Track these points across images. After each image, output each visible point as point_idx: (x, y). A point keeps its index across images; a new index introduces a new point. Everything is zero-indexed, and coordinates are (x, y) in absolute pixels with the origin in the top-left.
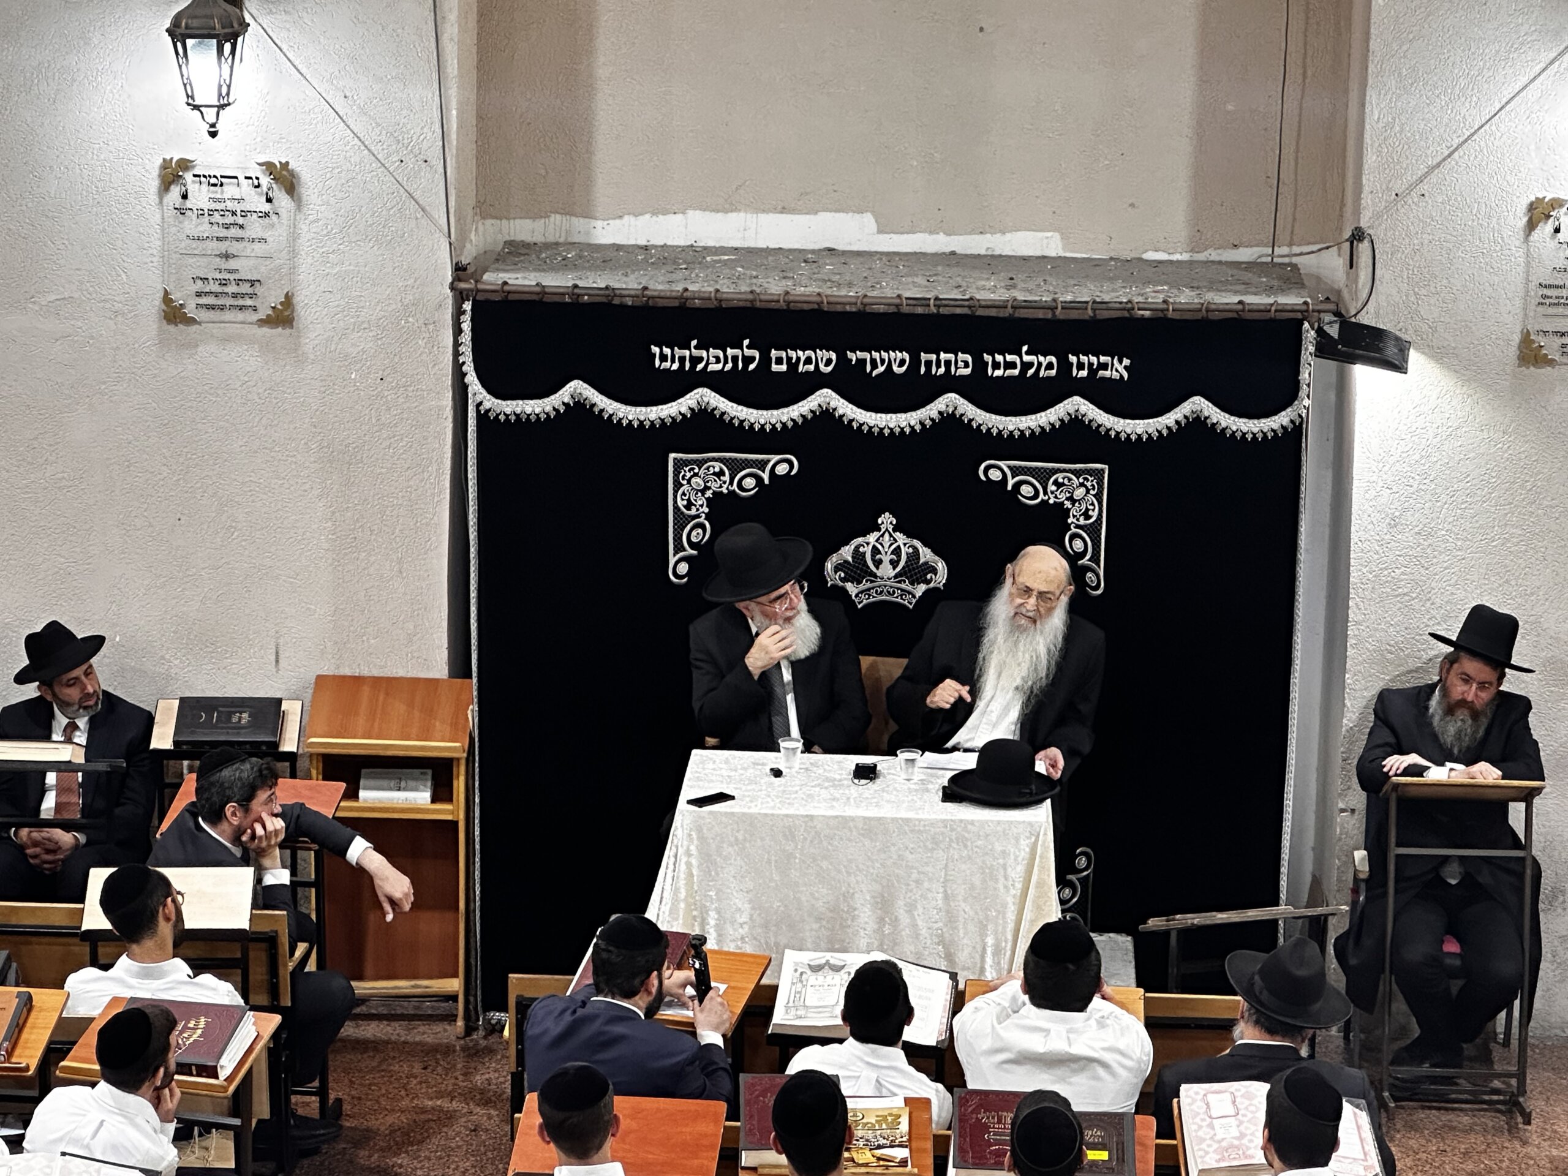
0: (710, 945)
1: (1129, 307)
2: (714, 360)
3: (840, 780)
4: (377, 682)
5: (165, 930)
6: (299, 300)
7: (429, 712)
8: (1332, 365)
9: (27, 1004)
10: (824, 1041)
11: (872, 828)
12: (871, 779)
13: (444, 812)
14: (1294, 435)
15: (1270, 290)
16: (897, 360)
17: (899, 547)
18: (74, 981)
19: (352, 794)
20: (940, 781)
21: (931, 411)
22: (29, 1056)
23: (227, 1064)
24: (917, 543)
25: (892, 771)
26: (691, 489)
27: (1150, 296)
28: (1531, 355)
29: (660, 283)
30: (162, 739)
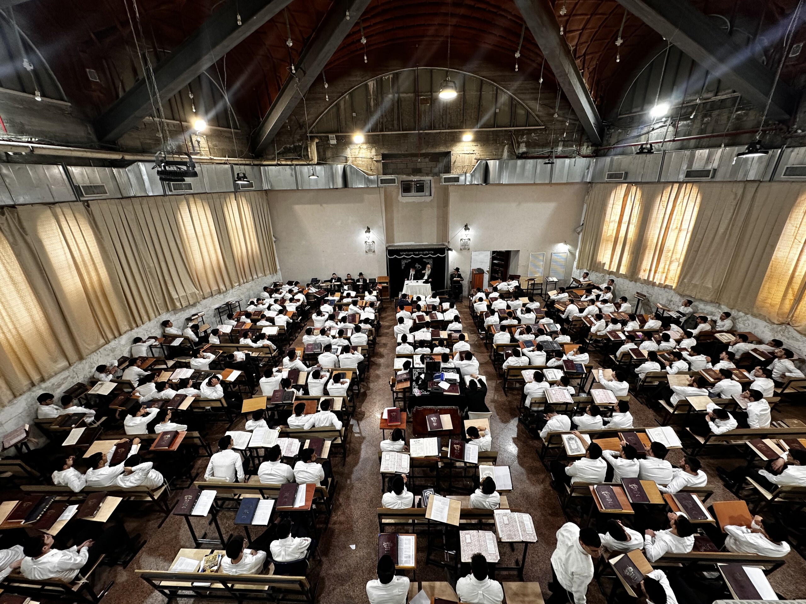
0: (408, 295)
1: (433, 248)
2: (405, 253)
4: (382, 277)
6: (375, 251)
7: (386, 279)
8: (447, 251)
11: (418, 286)
13: (388, 285)
14: (445, 256)
15: (443, 246)
16: (417, 253)
19: (382, 285)
21: (420, 256)
22: (364, 305)
26: (403, 263)
27: (435, 247)
28: (461, 250)
29: (400, 248)
30: (368, 282)
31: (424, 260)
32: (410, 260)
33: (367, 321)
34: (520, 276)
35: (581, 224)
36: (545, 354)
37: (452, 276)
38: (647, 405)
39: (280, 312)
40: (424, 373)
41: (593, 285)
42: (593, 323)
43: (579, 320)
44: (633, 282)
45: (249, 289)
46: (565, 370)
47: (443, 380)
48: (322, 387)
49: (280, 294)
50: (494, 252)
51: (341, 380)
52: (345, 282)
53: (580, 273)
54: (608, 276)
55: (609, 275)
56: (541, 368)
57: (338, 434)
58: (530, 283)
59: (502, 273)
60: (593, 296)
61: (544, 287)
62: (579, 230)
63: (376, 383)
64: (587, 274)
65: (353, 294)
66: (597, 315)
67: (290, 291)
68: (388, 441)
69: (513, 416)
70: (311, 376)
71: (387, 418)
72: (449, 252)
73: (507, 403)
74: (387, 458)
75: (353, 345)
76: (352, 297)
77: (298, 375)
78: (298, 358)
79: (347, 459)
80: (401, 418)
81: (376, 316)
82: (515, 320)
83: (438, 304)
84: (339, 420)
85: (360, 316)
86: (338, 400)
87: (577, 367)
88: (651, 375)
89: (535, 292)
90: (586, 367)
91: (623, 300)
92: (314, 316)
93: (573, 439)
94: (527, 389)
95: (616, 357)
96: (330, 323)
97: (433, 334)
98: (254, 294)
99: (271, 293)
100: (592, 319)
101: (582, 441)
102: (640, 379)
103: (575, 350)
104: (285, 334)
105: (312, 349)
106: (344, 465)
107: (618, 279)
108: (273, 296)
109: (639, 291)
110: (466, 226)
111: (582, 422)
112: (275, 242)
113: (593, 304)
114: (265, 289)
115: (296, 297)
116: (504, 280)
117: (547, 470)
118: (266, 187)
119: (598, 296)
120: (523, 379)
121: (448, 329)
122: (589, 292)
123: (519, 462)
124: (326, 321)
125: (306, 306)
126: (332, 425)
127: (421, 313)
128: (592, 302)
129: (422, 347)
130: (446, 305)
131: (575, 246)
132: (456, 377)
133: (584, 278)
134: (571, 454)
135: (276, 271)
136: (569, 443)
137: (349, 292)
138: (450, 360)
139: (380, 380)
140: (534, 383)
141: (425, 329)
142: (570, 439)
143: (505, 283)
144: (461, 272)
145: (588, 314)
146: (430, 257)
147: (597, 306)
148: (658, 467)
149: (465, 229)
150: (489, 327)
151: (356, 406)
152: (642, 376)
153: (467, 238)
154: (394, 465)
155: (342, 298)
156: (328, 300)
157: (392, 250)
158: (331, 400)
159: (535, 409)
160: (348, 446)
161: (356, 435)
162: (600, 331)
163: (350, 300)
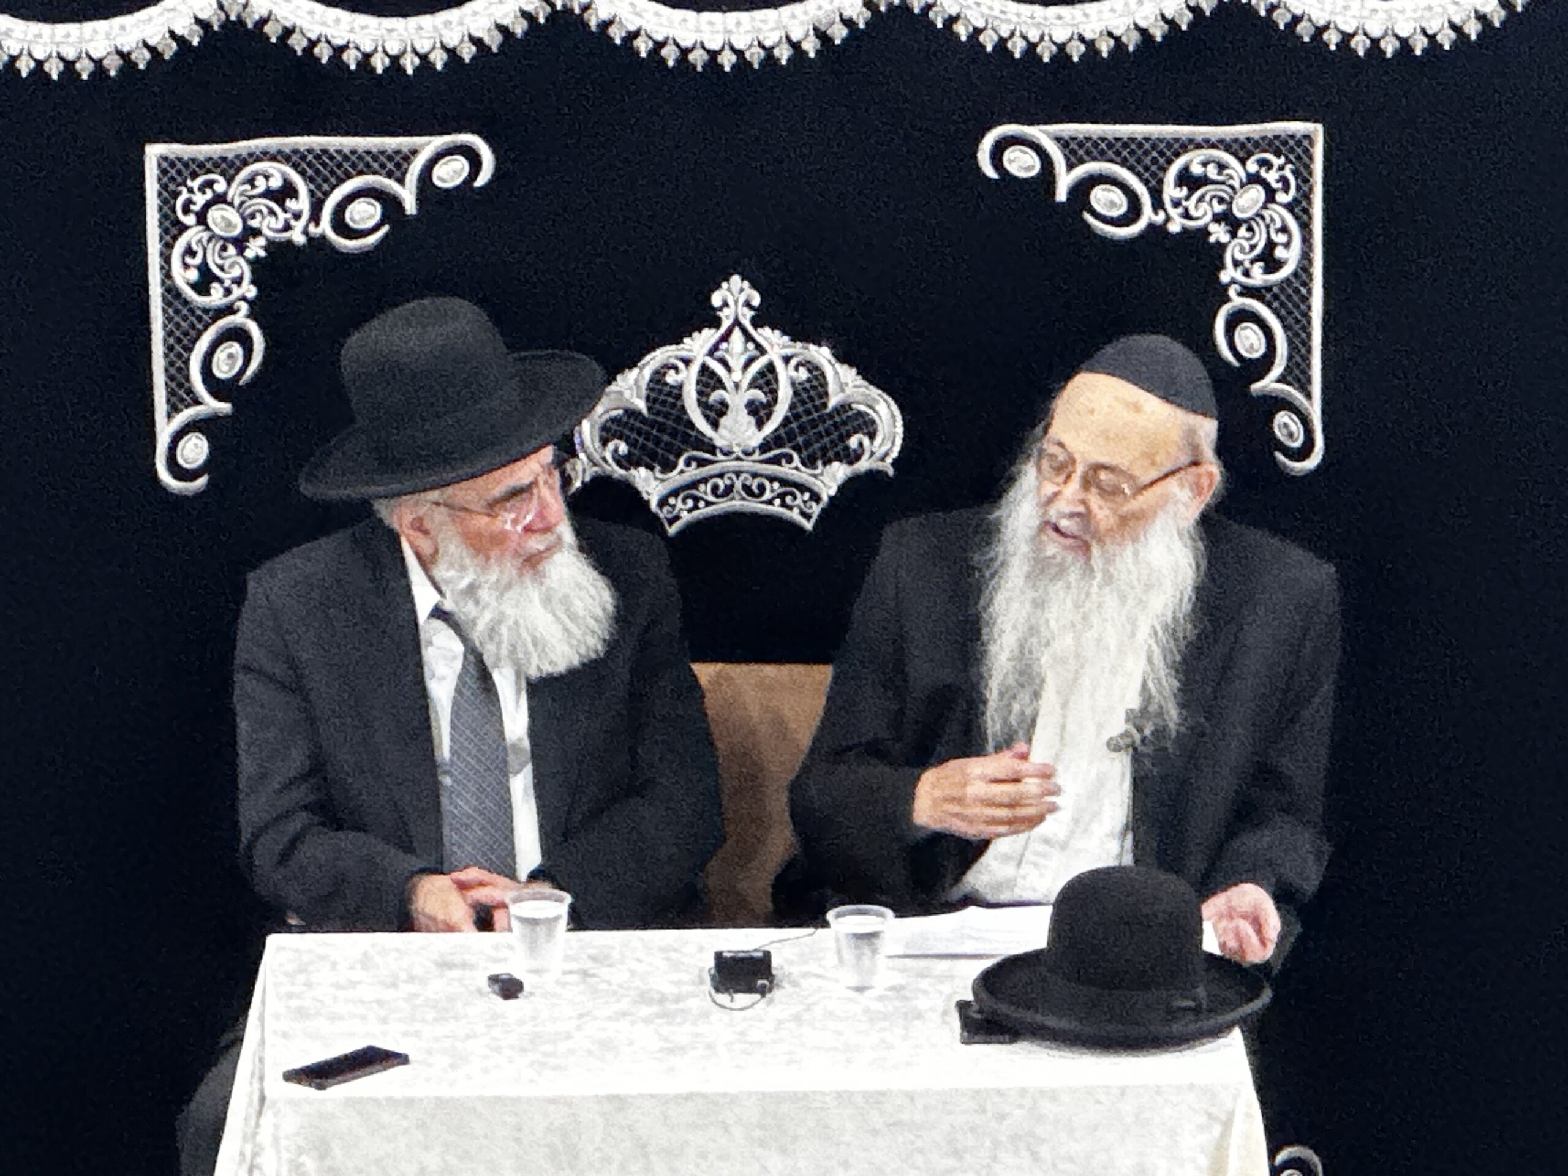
3: (678, 999)
11: (784, 1121)
12: (763, 992)
17: (771, 368)
20: (946, 988)
24: (822, 355)
25: (813, 967)
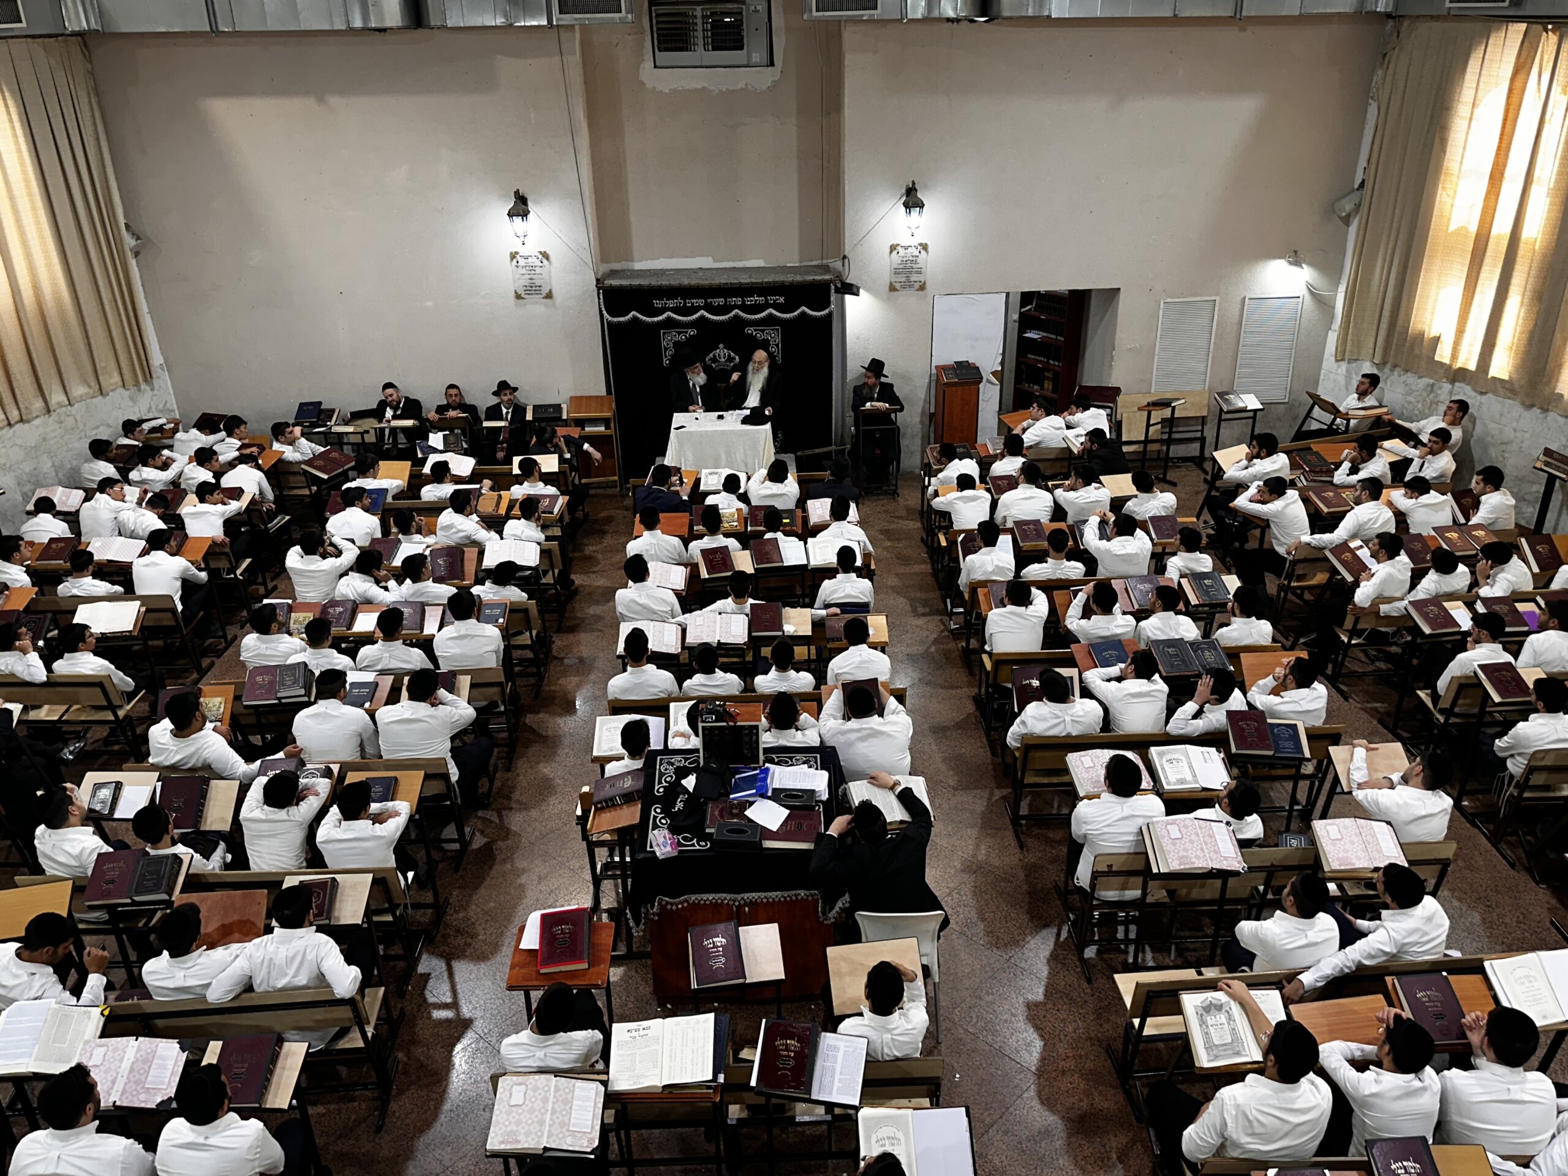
0: (683, 468)
1: (783, 282)
2: (671, 304)
4: (587, 397)
5: (536, 474)
6: (554, 291)
7: (602, 405)
8: (840, 295)
9: (500, 496)
10: (714, 493)
11: (723, 433)
13: (609, 432)
14: (830, 315)
15: (822, 274)
16: (721, 301)
17: (725, 353)
18: (513, 488)
19: (583, 429)
20: (740, 419)
21: (732, 314)
22: (502, 511)
23: (556, 510)
24: (730, 351)
26: (668, 340)
27: (789, 278)
28: (892, 288)
29: (654, 282)
30: (529, 417)
31: (750, 330)
32: (692, 332)
33: (506, 573)
34: (1117, 391)
35: (1356, 186)
36: (1165, 688)
37: (861, 394)
38: (1529, 871)
39: (156, 541)
40: (696, 770)
41: (1391, 423)
42: (1365, 568)
43: (1315, 558)
44: (1536, 411)
45: (36, 448)
46: (1234, 750)
47: (763, 796)
48: (298, 836)
49: (165, 466)
50: (1027, 297)
51: (374, 807)
52: (433, 416)
53: (1348, 376)
54: (1447, 386)
55: (1453, 382)
56: (1142, 743)
57: (346, 1013)
58: (1157, 416)
59: (1055, 380)
60: (1377, 467)
61: (1210, 433)
62: (1348, 206)
63: (534, 813)
64: (1373, 381)
65: (462, 465)
66: (1383, 537)
67: (204, 457)
68: (526, 1036)
69: (1039, 921)
70: (256, 792)
71: (535, 946)
72: (848, 298)
73: (1022, 875)
74: (517, 1098)
75: (444, 668)
76: (458, 480)
77: (204, 795)
78: (209, 725)
79: (393, 1106)
80: (592, 946)
81: (545, 553)
82: (1074, 563)
83: (791, 505)
84: (349, 961)
85: (481, 553)
86: (354, 886)
87: (1277, 738)
88: (1548, 762)
89: (1177, 451)
90: (1310, 737)
91: (1486, 481)
92: (294, 558)
93: (1219, 1008)
94: (1079, 823)
95: (1435, 697)
96: (357, 585)
97: (755, 621)
98: (56, 468)
99: (126, 460)
100: (1364, 554)
101: (1252, 1013)
102: (1512, 777)
103: (1280, 671)
104: (176, 629)
105: (271, 689)
106: (379, 1130)
107: (1484, 398)
108: (134, 475)
109: (1553, 447)
110: (911, 191)
111: (1263, 942)
112: (137, 254)
113: (1375, 496)
114: (99, 449)
115: (229, 480)
116: (1054, 408)
117: (1139, 1120)
118: (77, 20)
119: (1399, 467)
120: (1072, 784)
121: (818, 602)
122: (1367, 448)
123: (1039, 1094)
124: (341, 576)
125: (271, 515)
126: (321, 979)
127: (719, 541)
128: (1374, 488)
129: (709, 671)
130: (819, 509)
131: (1329, 268)
132: (817, 781)
133: (1362, 394)
134: (1206, 1065)
135: (148, 375)
136: (1203, 1022)
137: (450, 457)
138: (804, 717)
139: (552, 800)
140: (1108, 797)
141: (728, 603)
142: (1209, 1008)
143: (1056, 421)
144: (890, 374)
145: (1354, 536)
146: (771, 320)
147: (1390, 504)
148: (1506, 1097)
149: (908, 206)
150: (974, 587)
151: (447, 903)
152: (1516, 767)
153: (915, 241)
154: (541, 1123)
155: (416, 482)
156: (361, 491)
157: (620, 290)
158: (322, 884)
159: (1111, 895)
160: (401, 1055)
161: (439, 1014)
162: (1390, 600)
163: (446, 490)
